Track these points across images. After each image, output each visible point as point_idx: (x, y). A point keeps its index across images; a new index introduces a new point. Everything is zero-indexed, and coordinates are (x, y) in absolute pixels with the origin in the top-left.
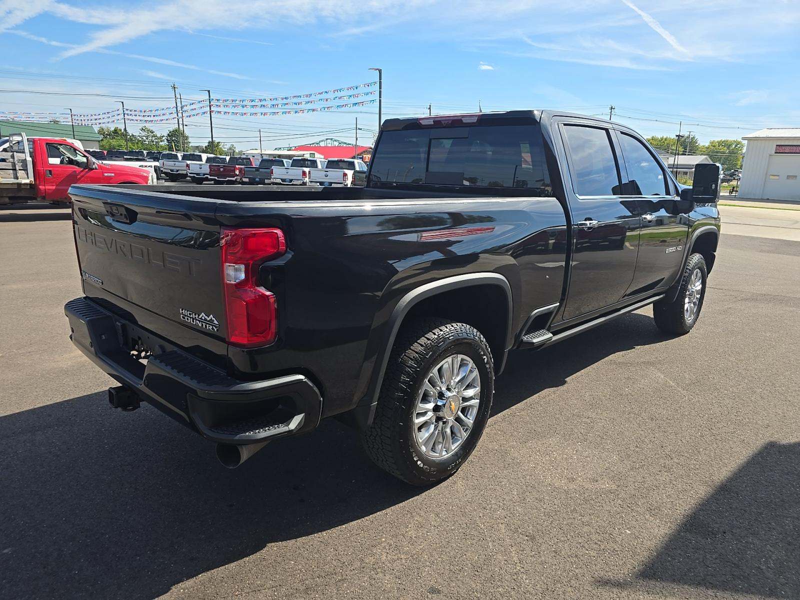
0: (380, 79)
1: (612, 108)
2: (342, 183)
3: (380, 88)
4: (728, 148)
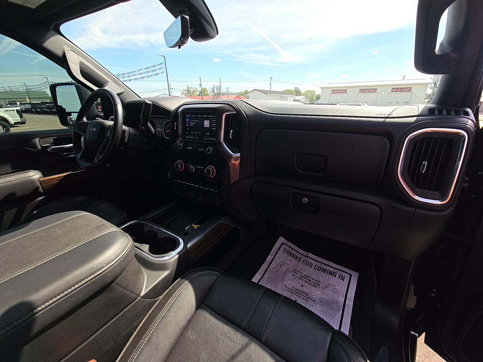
1: (271, 78)
4: (311, 93)
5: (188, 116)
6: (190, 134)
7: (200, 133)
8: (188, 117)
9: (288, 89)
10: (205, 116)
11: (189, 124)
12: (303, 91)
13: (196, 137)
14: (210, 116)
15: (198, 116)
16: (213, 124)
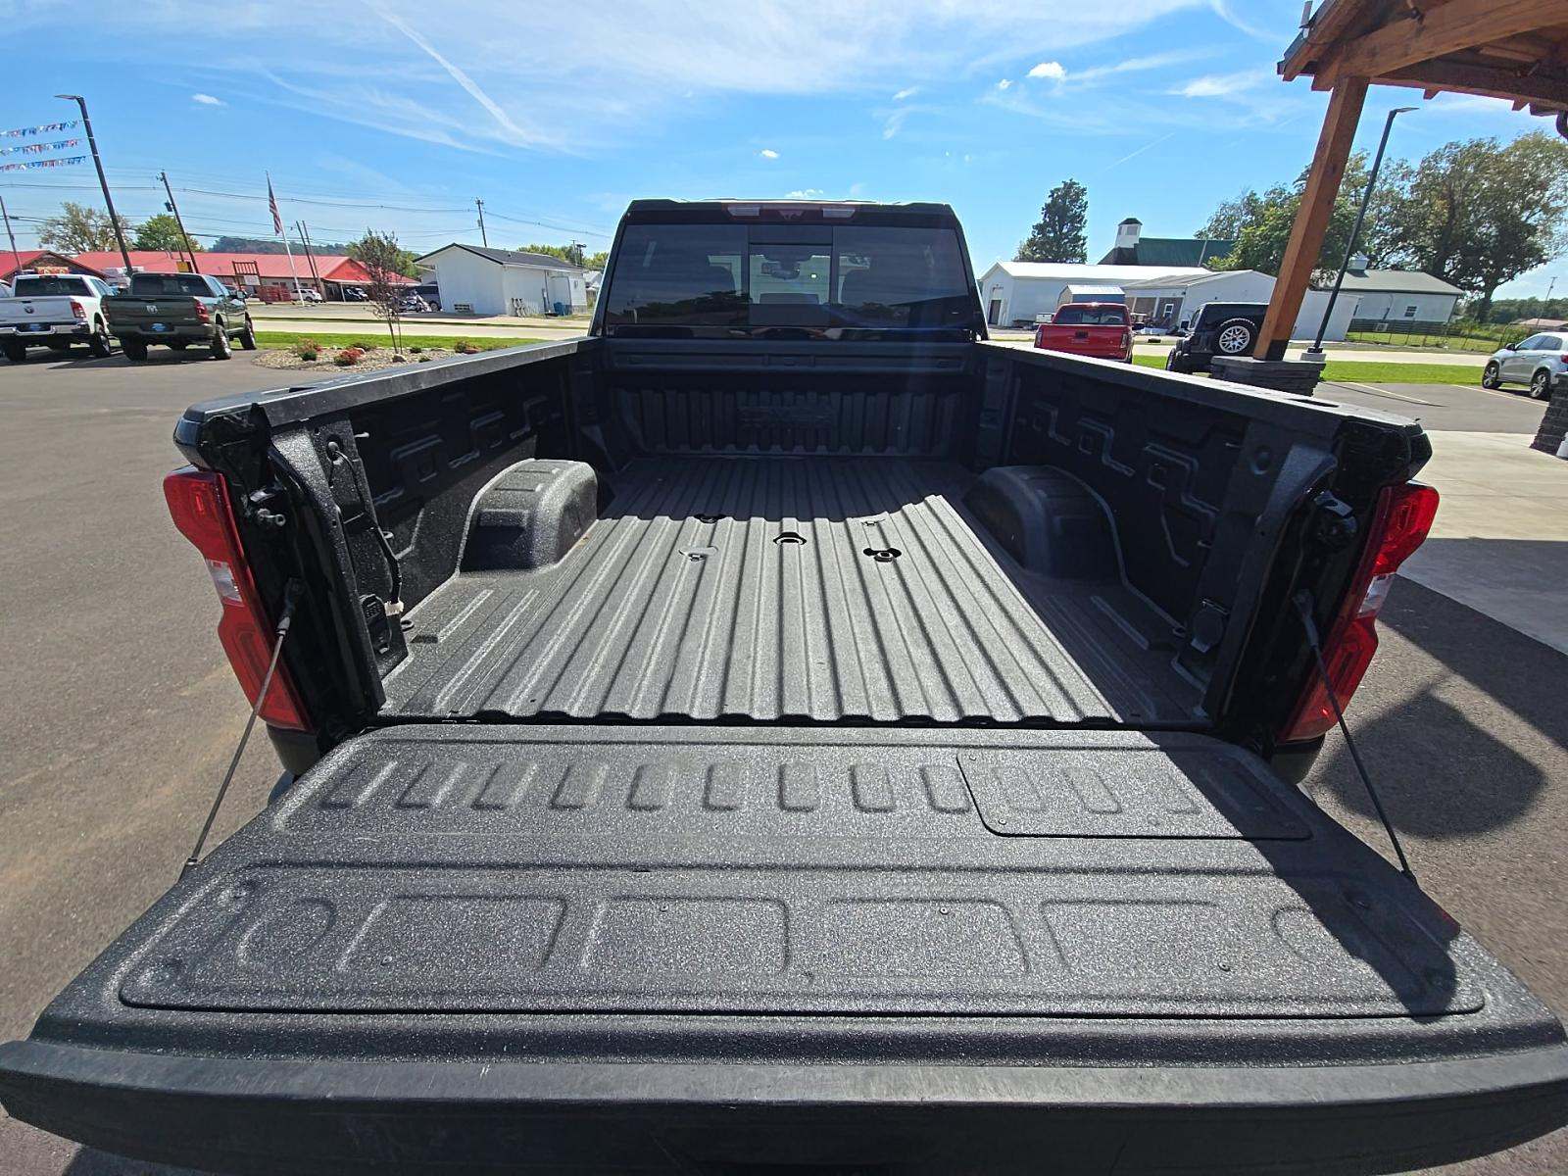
0: (85, 116)
2: (74, 323)
3: (90, 134)
12: (589, 254)
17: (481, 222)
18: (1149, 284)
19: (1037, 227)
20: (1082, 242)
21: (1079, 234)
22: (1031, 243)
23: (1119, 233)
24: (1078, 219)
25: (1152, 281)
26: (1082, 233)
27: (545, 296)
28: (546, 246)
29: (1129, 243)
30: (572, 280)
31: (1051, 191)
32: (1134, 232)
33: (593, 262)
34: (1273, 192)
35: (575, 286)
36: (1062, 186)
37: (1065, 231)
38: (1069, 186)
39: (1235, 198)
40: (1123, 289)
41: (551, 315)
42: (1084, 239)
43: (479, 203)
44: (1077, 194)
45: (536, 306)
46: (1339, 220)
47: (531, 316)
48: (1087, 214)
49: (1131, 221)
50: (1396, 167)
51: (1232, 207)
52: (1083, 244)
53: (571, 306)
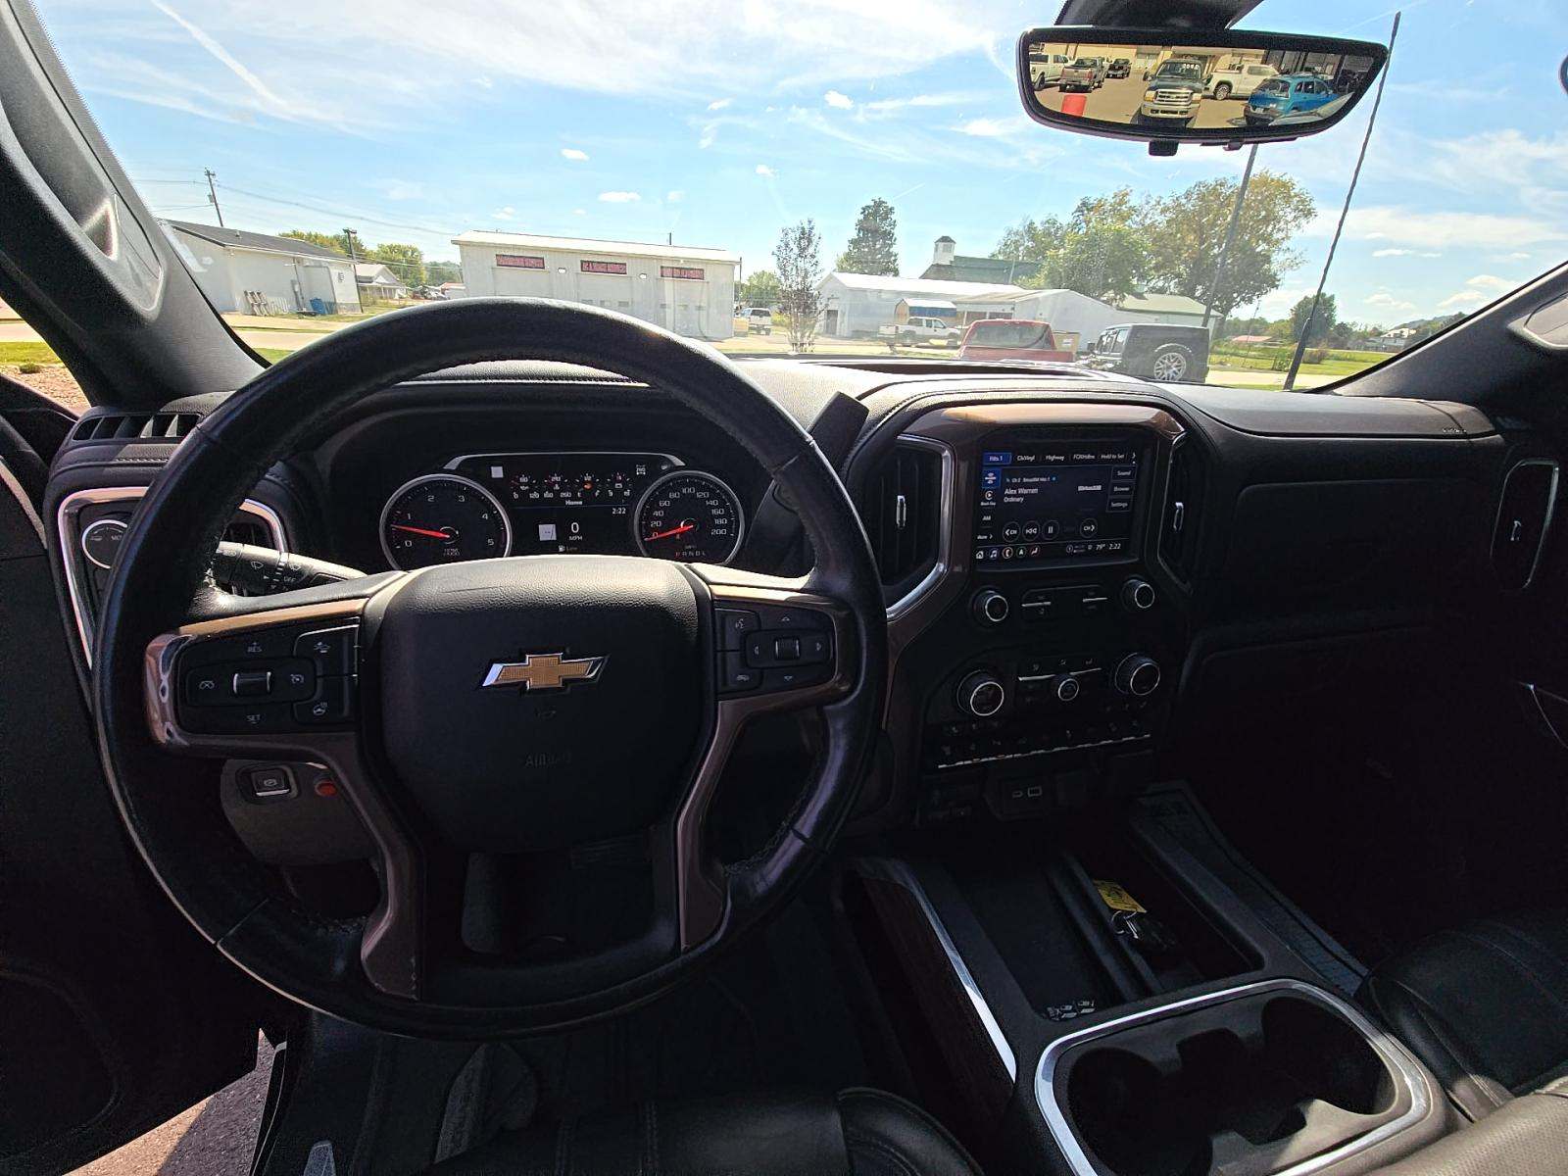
5: (995, 459)
6: (999, 541)
7: (1051, 530)
8: (994, 465)
9: (304, 230)
10: (1081, 457)
11: (998, 495)
12: (370, 243)
13: (1029, 549)
14: (1108, 457)
15: (1049, 457)
16: (1116, 489)
17: (213, 198)
18: (977, 300)
19: (852, 242)
20: (893, 258)
21: (891, 250)
22: (848, 257)
23: (936, 250)
24: (888, 236)
25: (978, 297)
26: (894, 249)
27: (297, 290)
28: (313, 234)
29: (946, 261)
30: (334, 272)
31: (863, 209)
32: (948, 250)
33: (377, 254)
34: (1048, 222)
35: (340, 280)
36: (873, 204)
37: (878, 246)
38: (879, 204)
39: (1018, 225)
40: (954, 303)
41: (304, 313)
42: (896, 255)
43: (208, 174)
44: (886, 213)
45: (284, 304)
46: (1127, 247)
47: (277, 315)
48: (896, 232)
49: (945, 239)
50: (1154, 203)
51: (1016, 233)
52: (895, 260)
53: (335, 303)
